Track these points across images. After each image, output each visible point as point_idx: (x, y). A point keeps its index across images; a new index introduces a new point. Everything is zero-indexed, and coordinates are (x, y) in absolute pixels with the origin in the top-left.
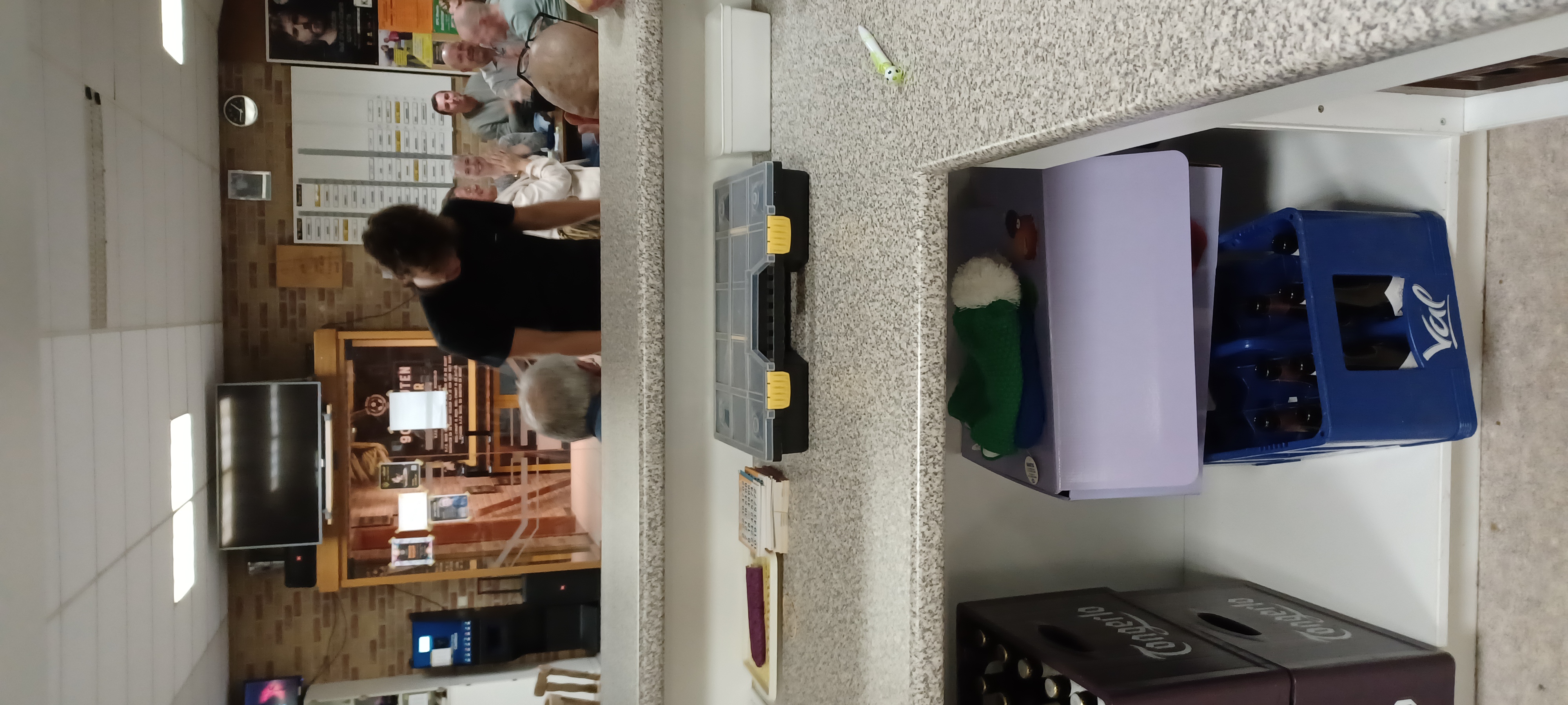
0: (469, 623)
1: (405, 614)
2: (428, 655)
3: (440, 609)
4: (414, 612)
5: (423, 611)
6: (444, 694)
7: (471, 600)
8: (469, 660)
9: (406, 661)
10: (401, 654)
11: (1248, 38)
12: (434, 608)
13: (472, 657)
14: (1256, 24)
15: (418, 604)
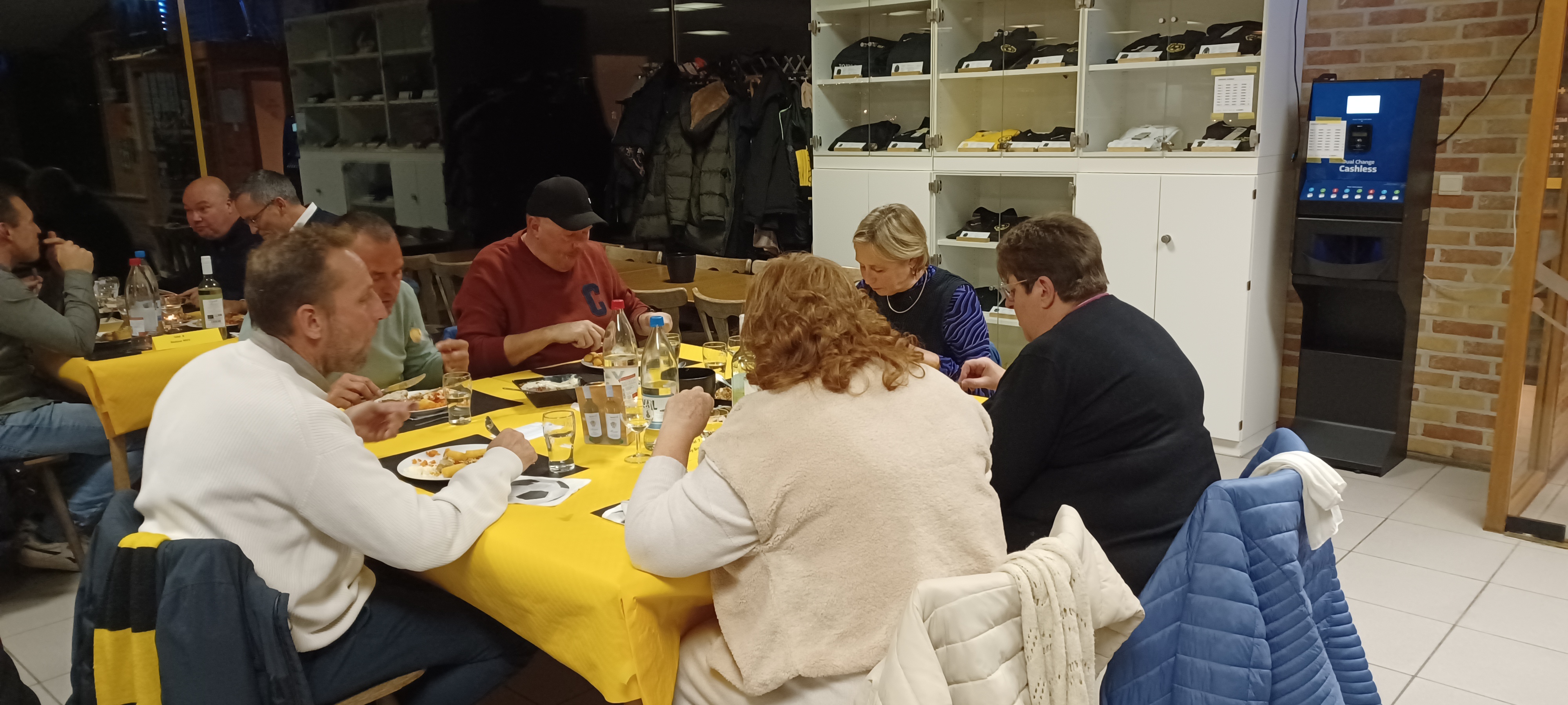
0: (1395, 198)
1: (1443, 61)
2: (1339, 111)
3: (1441, 137)
4: (1445, 80)
5: (1445, 100)
6: (1244, 147)
7: (1449, 201)
8: (1310, 196)
9: (1332, 69)
10: (1351, 57)
12: (1445, 123)
13: (1315, 202)
15: (1461, 89)
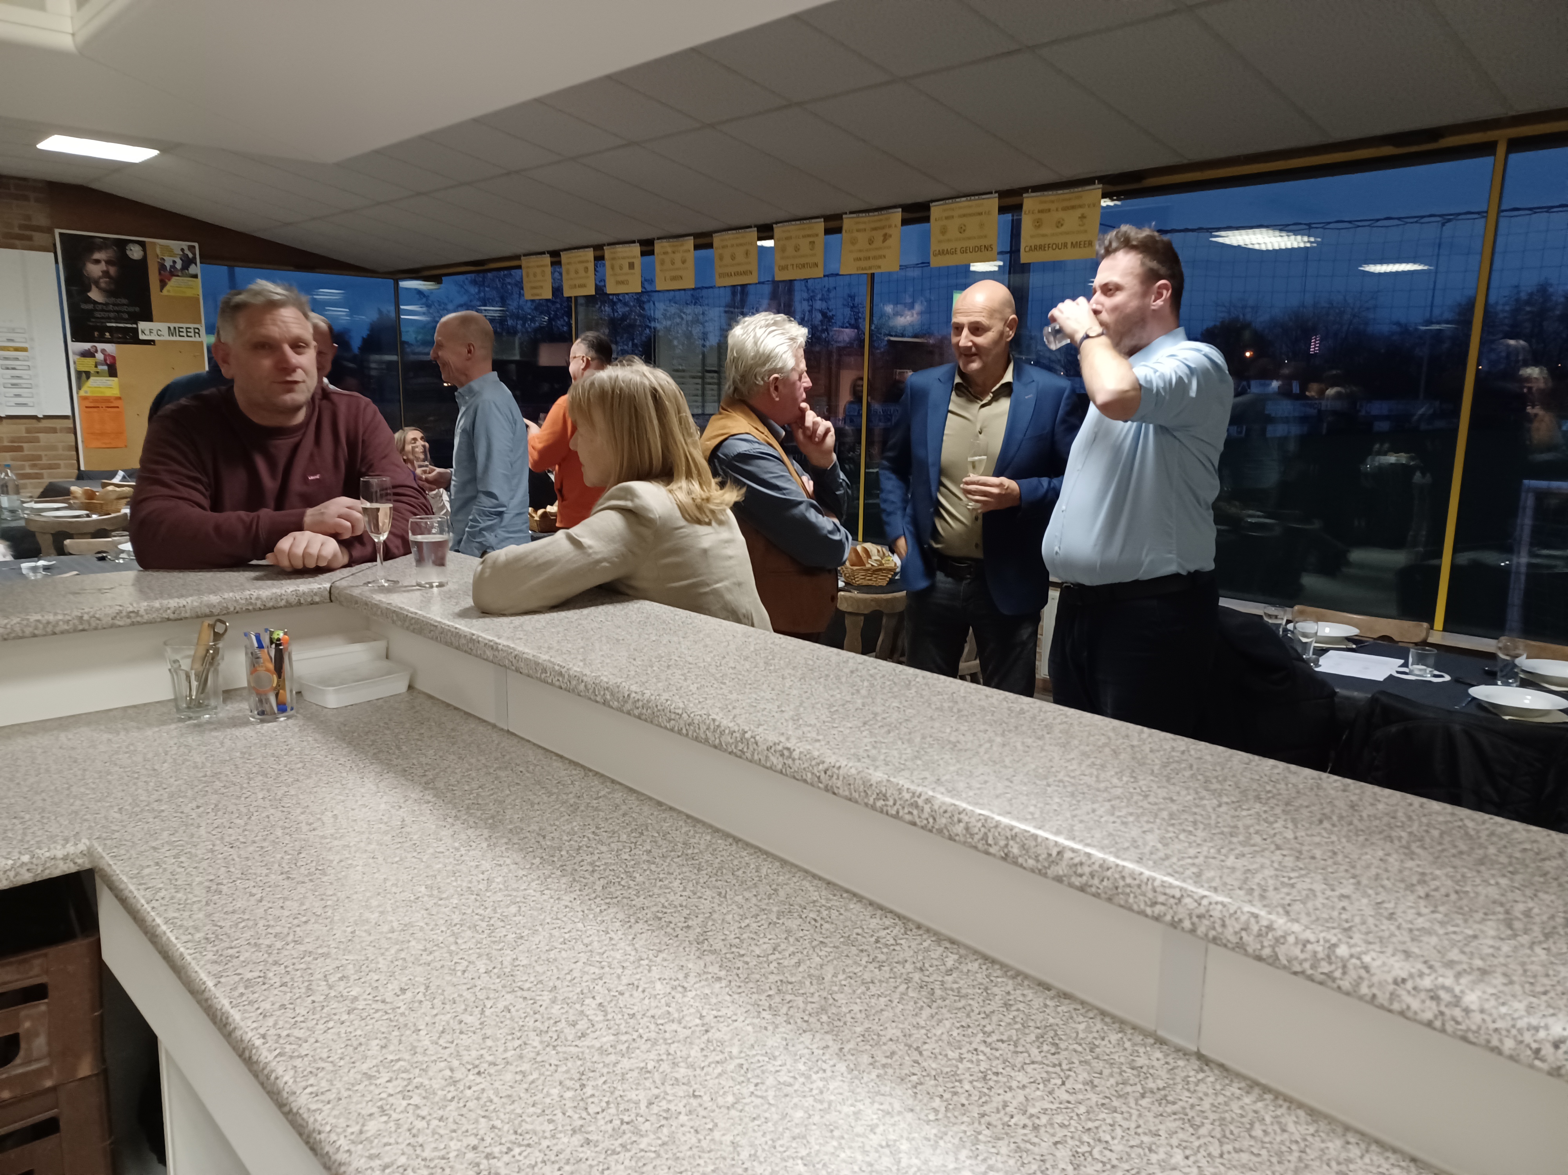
11: (246, 987)
14: (256, 988)
